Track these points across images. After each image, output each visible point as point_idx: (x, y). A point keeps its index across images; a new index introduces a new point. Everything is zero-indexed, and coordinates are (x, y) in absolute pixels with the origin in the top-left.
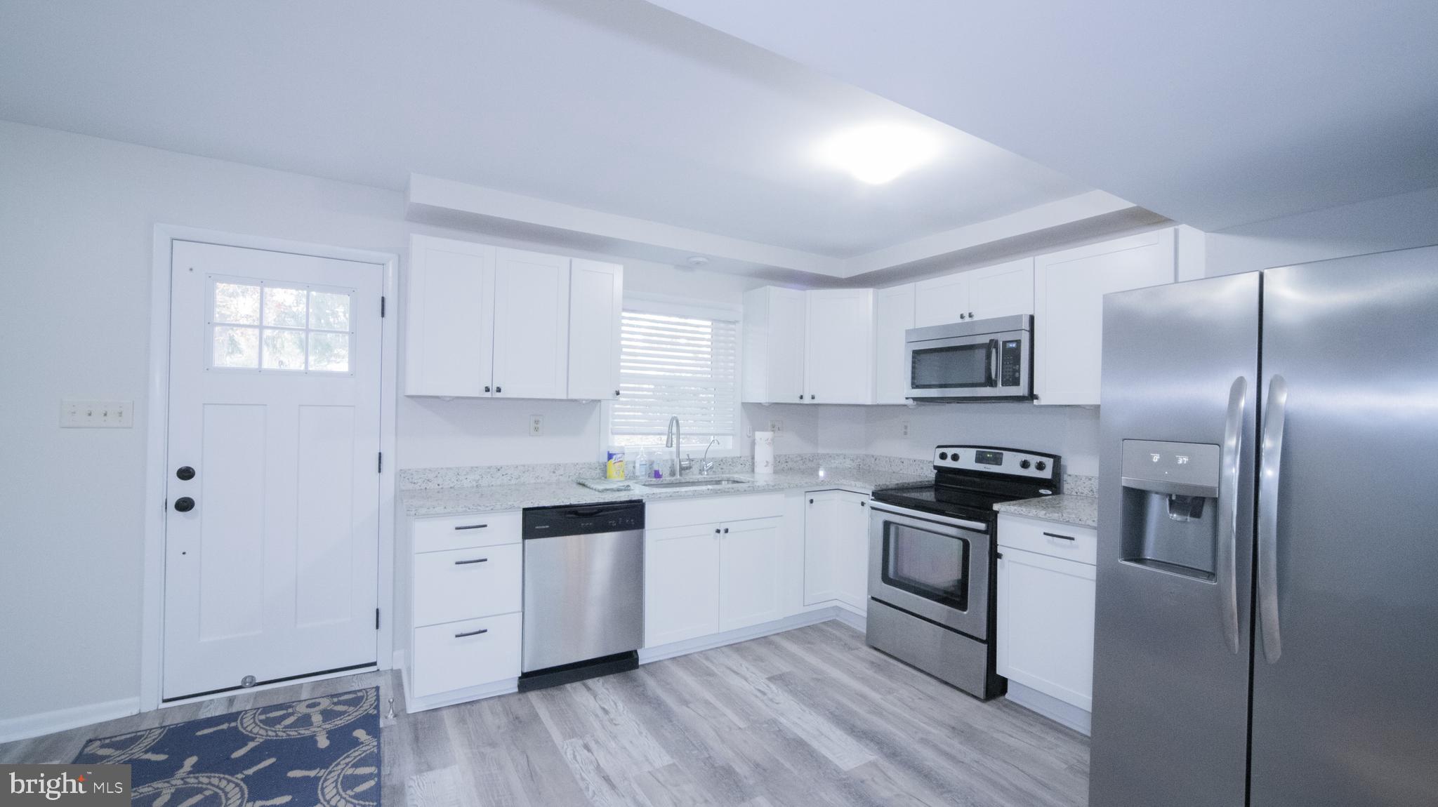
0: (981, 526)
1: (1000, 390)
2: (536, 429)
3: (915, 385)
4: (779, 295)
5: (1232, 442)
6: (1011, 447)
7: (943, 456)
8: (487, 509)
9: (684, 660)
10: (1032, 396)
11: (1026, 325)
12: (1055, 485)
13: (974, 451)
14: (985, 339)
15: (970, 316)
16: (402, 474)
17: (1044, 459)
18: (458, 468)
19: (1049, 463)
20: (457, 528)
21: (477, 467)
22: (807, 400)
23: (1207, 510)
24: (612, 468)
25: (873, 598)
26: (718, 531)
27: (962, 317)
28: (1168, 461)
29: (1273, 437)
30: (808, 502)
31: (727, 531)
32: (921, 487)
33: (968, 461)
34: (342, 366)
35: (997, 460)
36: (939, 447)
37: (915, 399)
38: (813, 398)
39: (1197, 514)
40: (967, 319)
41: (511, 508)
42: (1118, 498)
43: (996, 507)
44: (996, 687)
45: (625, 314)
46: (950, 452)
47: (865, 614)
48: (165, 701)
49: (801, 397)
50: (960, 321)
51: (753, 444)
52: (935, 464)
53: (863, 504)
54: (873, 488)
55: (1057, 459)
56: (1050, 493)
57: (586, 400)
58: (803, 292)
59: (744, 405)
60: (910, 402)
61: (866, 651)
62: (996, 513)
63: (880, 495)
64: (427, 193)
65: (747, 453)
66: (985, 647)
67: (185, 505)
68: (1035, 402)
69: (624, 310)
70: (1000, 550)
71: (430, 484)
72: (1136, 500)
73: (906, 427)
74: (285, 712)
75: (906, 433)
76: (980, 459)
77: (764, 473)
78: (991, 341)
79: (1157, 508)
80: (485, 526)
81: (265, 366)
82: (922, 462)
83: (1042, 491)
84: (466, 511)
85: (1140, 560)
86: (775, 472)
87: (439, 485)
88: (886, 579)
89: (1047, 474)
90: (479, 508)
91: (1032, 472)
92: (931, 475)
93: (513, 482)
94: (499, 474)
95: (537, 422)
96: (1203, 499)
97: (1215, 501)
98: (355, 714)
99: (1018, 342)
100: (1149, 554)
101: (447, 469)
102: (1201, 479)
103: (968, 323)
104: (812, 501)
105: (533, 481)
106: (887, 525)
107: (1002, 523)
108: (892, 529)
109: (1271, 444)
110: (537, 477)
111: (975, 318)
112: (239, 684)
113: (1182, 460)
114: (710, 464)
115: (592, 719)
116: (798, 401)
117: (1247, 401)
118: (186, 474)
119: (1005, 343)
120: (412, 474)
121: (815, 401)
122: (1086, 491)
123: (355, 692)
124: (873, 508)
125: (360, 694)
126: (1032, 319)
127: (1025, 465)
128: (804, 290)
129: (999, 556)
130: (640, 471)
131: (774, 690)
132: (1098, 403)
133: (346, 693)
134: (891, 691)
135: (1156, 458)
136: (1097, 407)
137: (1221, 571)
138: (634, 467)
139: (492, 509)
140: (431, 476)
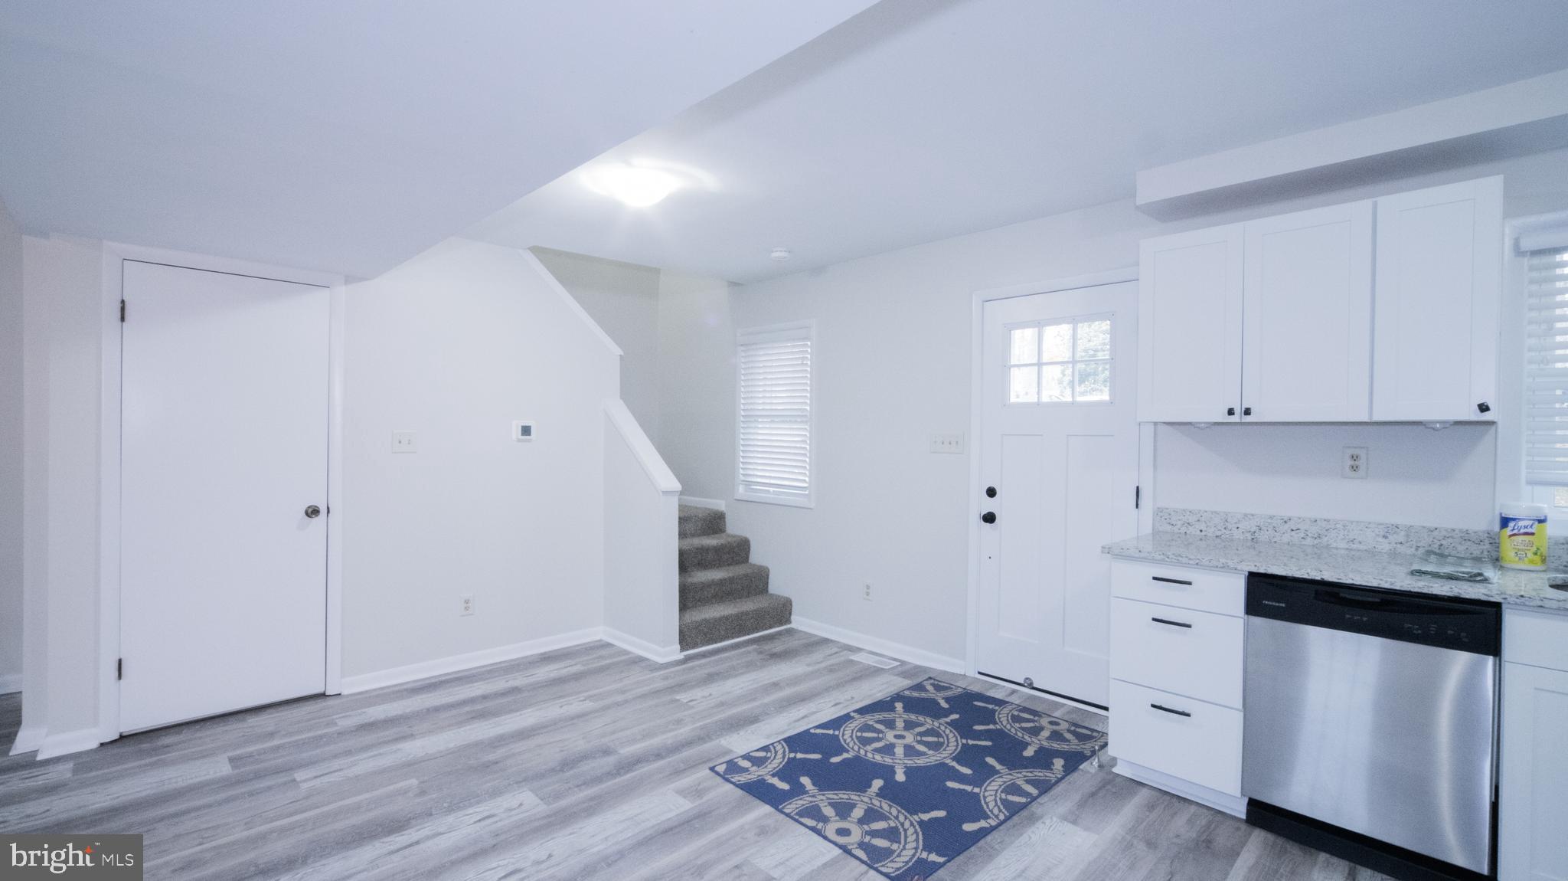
2: (1356, 468)
8: (1191, 562)
16: (1159, 513)
20: (1155, 578)
21: (1253, 515)
34: (1106, 397)
48: (979, 673)
57: (1440, 422)
67: (989, 518)
71: (1190, 527)
74: (1032, 717)
80: (1189, 583)
81: (1045, 399)
84: (1163, 560)
87: (1201, 531)
90: (1180, 559)
94: (1286, 527)
98: (1074, 747)
118: (991, 492)
120: (1170, 514)
123: (1093, 730)
125: (1095, 734)
133: (1087, 728)
139: (1197, 564)
140: (1192, 519)
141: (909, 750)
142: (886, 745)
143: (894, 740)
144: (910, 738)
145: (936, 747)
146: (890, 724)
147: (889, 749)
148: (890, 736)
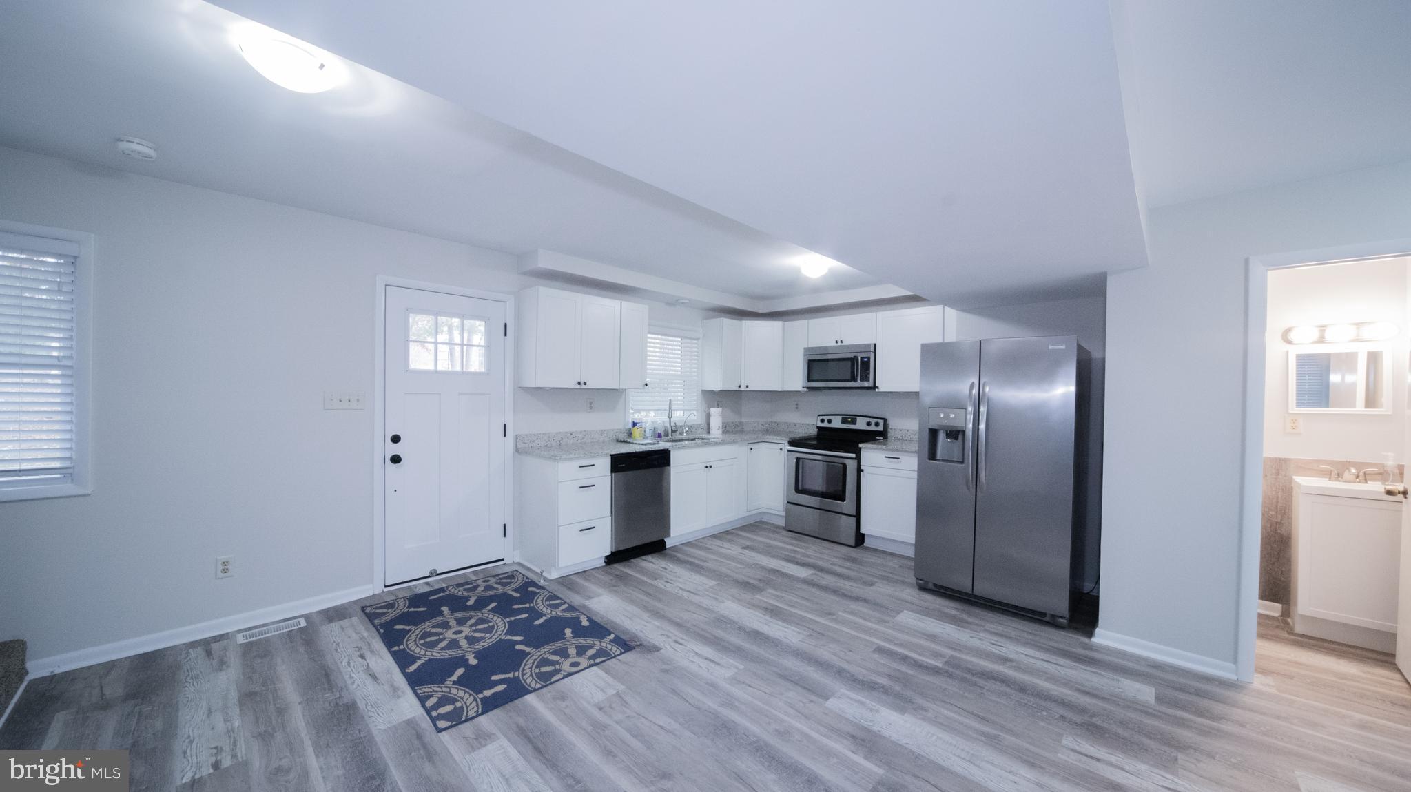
0: (853, 455)
1: (859, 384)
2: (591, 408)
3: (809, 380)
4: (728, 322)
5: (970, 409)
6: (861, 414)
7: (822, 421)
9: (688, 544)
10: (875, 387)
11: (872, 349)
12: (884, 434)
13: (840, 417)
14: (851, 356)
15: (842, 342)
16: (519, 437)
17: (879, 421)
18: (549, 433)
19: (881, 422)
20: (580, 467)
21: (559, 433)
22: (743, 389)
23: (960, 437)
24: (636, 432)
25: (788, 503)
26: (707, 467)
27: (837, 342)
28: (947, 416)
29: (984, 406)
30: (749, 450)
31: (711, 467)
32: (810, 438)
33: (837, 423)
35: (854, 422)
36: (820, 415)
37: (808, 388)
38: (747, 387)
39: (956, 438)
40: (839, 344)
41: (605, 455)
42: (926, 434)
43: (860, 445)
44: (860, 539)
45: (649, 335)
46: (826, 418)
47: (784, 514)
48: (386, 587)
49: (740, 387)
50: (835, 344)
51: (708, 416)
52: (818, 425)
53: (781, 449)
54: (788, 439)
55: (885, 420)
56: (882, 438)
58: (739, 322)
59: (702, 391)
60: (805, 389)
61: (785, 533)
62: (860, 448)
63: (792, 443)
64: (546, 261)
65: (704, 421)
66: (854, 519)
67: (396, 459)
68: (877, 390)
69: (649, 333)
70: (862, 468)
71: (534, 443)
72: (934, 433)
73: (797, 405)
74: (471, 585)
75: (797, 408)
76: (844, 421)
77: (716, 432)
78: (855, 357)
79: (942, 436)
80: (594, 465)
81: (440, 368)
82: (808, 424)
83: (878, 438)
84: (584, 457)
85: (935, 460)
86: (723, 432)
88: (798, 491)
89: (880, 428)
91: (873, 428)
92: (814, 432)
93: (580, 441)
94: (572, 436)
95: (591, 403)
96: (959, 432)
97: (964, 432)
99: (869, 358)
100: (939, 456)
101: (543, 434)
102: (959, 424)
103: (840, 346)
104: (751, 449)
105: (590, 441)
106: (798, 459)
107: (863, 454)
108: (801, 461)
109: (983, 409)
110: (593, 439)
111: (844, 344)
112: (428, 575)
113: (952, 416)
114: (687, 429)
115: (659, 571)
116: (737, 389)
117: (975, 391)
118: (396, 439)
119: (862, 358)
120: (527, 437)
121: (748, 389)
122: (899, 437)
124: (789, 451)
126: (875, 345)
127: (869, 424)
128: (741, 320)
129: (862, 471)
130: (649, 433)
131: (747, 552)
132: (918, 391)
134: (807, 548)
135: (942, 415)
136: (918, 393)
137: (966, 461)
138: (645, 431)
140: (534, 439)
141: (471, 640)
142: (450, 642)
143: (455, 636)
144: (466, 630)
145: (489, 630)
146: (446, 625)
147: (454, 644)
148: (449, 635)
